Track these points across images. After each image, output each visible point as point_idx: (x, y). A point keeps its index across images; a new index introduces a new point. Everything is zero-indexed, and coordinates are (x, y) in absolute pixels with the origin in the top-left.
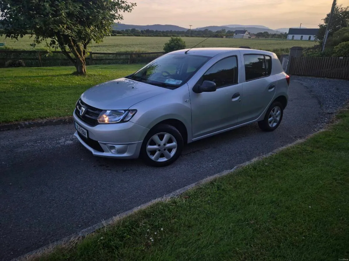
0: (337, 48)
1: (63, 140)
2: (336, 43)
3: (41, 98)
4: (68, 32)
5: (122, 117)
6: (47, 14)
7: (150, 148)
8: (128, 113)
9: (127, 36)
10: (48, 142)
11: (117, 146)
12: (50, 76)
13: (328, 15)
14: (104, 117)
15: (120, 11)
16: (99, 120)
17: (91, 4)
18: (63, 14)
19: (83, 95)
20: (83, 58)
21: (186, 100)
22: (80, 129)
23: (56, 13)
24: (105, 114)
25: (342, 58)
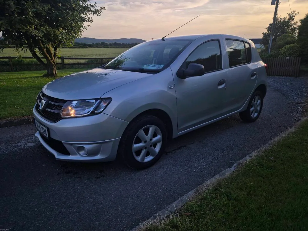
0: (282, 50)
1: (23, 142)
2: (281, 47)
3: (4, 98)
4: (35, 32)
5: (92, 109)
6: (13, 13)
7: (137, 148)
8: (100, 103)
9: (98, 48)
10: (3, 146)
11: (87, 147)
12: (19, 78)
13: (270, 25)
14: (68, 109)
15: (89, 15)
16: (63, 114)
17: (60, 5)
18: (30, 13)
19: (45, 87)
20: (53, 60)
21: (171, 87)
22: (40, 127)
23: (22, 12)
24: (70, 106)
25: (289, 58)
